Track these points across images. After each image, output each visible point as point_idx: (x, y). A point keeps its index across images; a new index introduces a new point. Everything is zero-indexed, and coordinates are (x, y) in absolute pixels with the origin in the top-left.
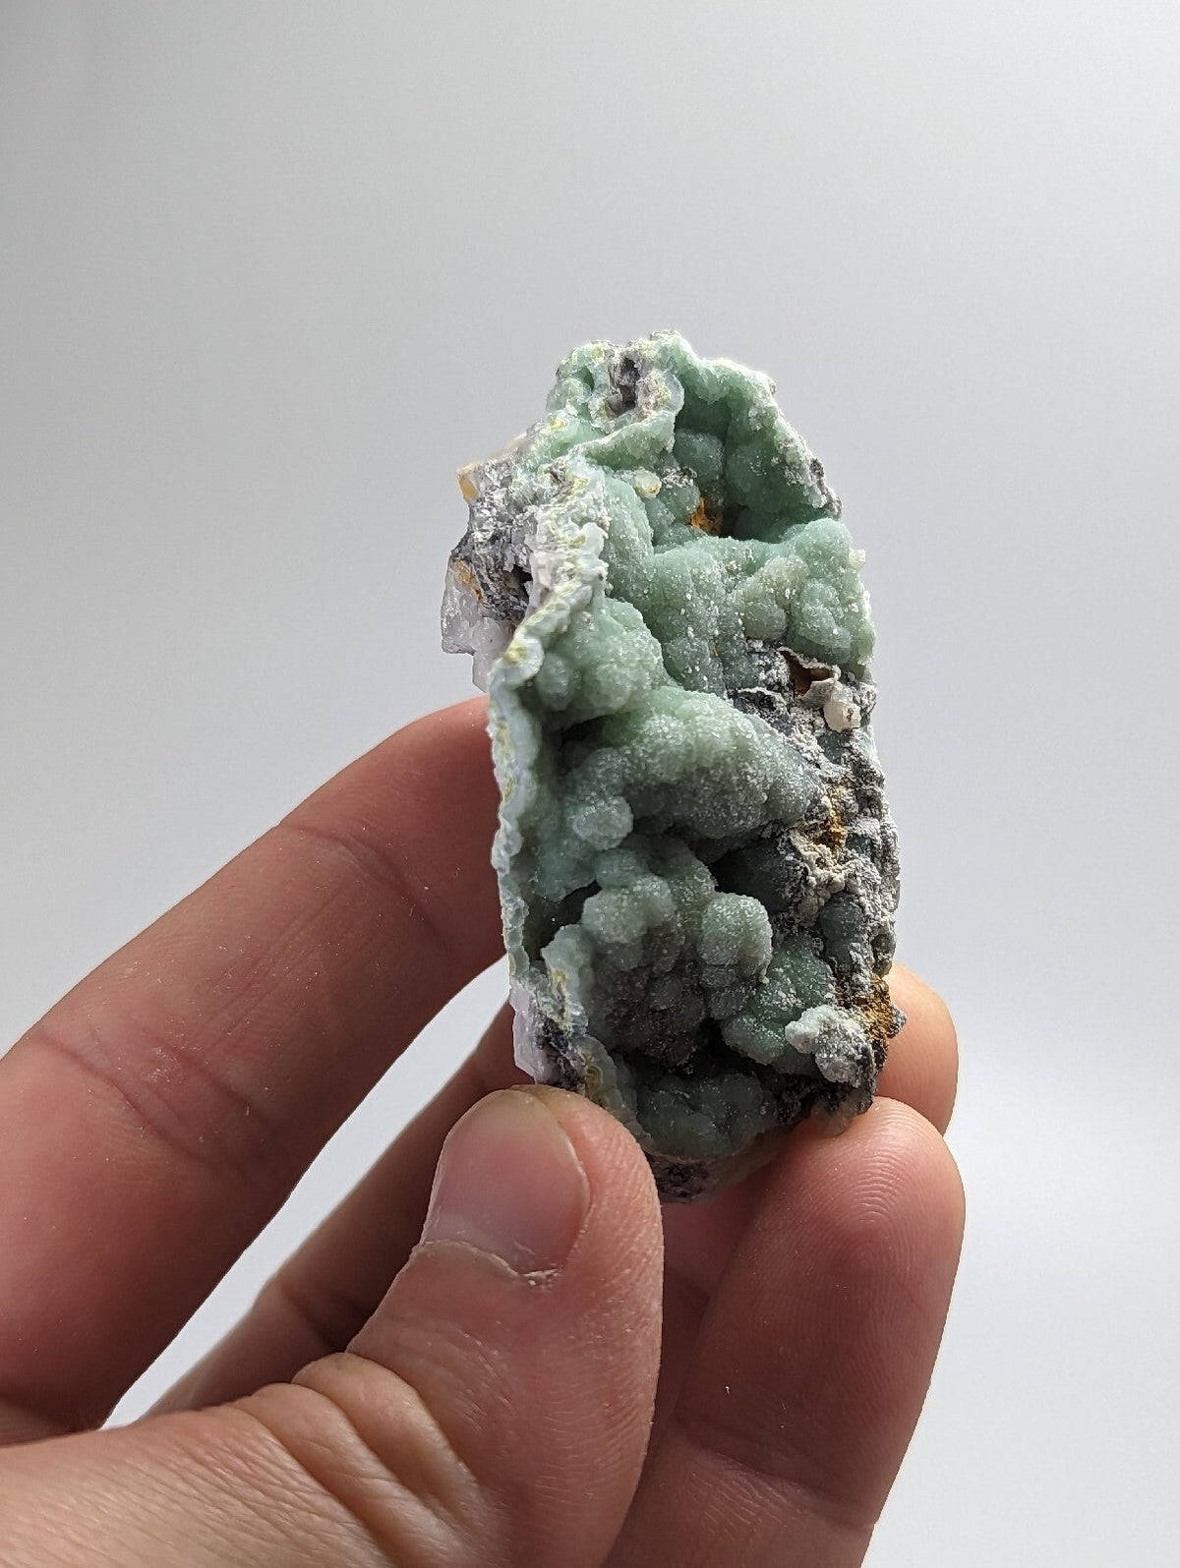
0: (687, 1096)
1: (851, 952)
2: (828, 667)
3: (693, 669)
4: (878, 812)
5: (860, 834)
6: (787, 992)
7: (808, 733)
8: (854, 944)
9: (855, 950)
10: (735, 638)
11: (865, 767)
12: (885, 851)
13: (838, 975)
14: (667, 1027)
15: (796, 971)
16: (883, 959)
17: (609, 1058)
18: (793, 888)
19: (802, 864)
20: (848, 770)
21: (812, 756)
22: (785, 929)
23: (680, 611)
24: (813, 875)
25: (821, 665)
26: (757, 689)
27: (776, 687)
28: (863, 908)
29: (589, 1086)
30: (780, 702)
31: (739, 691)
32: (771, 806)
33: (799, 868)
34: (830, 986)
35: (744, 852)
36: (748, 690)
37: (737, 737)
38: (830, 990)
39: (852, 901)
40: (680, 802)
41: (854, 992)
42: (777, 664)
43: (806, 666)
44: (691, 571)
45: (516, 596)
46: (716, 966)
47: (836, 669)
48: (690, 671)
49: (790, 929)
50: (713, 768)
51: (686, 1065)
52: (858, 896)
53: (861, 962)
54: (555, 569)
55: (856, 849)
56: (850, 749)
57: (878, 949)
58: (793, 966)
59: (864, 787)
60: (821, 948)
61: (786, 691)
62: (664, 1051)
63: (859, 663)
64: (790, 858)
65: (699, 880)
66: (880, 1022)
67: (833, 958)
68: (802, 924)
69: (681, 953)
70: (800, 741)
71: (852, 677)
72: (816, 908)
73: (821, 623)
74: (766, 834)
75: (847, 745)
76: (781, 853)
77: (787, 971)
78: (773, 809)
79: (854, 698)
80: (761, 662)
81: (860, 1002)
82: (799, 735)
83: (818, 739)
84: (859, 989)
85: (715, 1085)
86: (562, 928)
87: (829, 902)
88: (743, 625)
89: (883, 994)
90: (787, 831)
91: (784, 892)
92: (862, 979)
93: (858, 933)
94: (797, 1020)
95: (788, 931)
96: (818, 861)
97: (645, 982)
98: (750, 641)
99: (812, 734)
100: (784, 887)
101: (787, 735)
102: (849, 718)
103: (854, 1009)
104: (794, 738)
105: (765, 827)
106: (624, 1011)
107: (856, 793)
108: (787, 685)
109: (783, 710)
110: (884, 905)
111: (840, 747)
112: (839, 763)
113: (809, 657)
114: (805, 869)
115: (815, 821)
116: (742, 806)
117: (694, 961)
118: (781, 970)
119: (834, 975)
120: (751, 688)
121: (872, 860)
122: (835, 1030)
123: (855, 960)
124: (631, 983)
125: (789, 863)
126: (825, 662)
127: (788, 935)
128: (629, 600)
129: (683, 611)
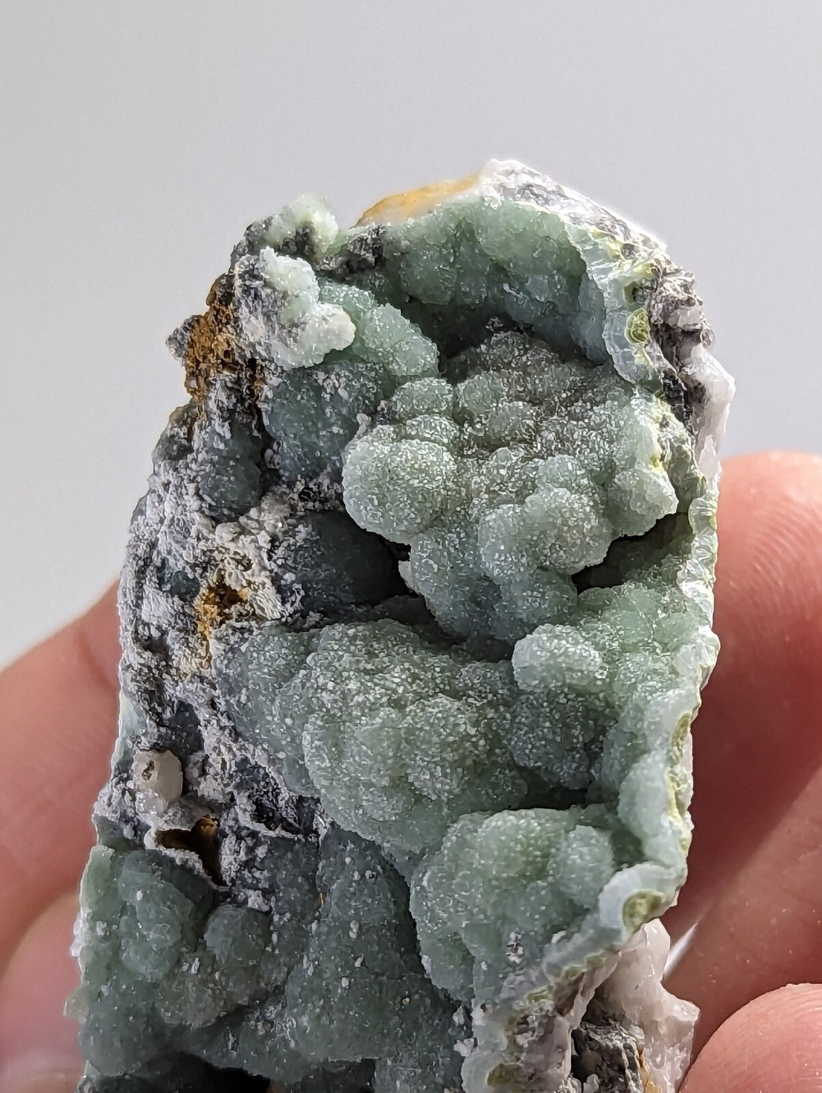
0: (506, 287)
1: (228, 436)
2: (162, 848)
3: (363, 876)
4: (140, 628)
5: (176, 599)
6: (335, 395)
7: (213, 757)
8: (222, 446)
9: (222, 438)
10: (288, 915)
11: (146, 690)
12: (143, 572)
13: (255, 411)
14: (517, 382)
15: (315, 424)
16: (180, 427)
17: (610, 350)
18: (294, 536)
19: (273, 566)
20: (172, 691)
21: (218, 721)
22: (315, 489)
23: (362, 964)
24: (260, 548)
25: (171, 853)
26: (272, 834)
27: (244, 833)
28: (197, 494)
29: (646, 318)
30: (245, 810)
31: (300, 836)
32: (302, 649)
33: (279, 562)
34: (270, 394)
35: (354, 601)
36: (288, 835)
37: (336, 745)
38: (272, 388)
39: (210, 505)
40: (438, 669)
41: (238, 381)
42: (234, 867)
43: (195, 856)
44: (331, 1022)
45: (591, 1039)
46: (434, 441)
47: (149, 841)
48: (368, 873)
49: (307, 487)
50: (382, 705)
51: (498, 330)
52: (200, 510)
53: (217, 422)
54: (542, 1039)
55: (187, 579)
56: (160, 724)
57: (184, 442)
58: (317, 432)
59: (153, 663)
60: (269, 452)
61: (230, 827)
62: (525, 353)
63: (111, 851)
64: (289, 577)
65: (431, 562)
66: (212, 331)
67: (256, 433)
68: (287, 491)
69: (480, 466)
70: (230, 749)
71: (127, 832)
72: (264, 505)
73: (158, 912)
74: (314, 617)
75: (163, 730)
76: (299, 586)
77: (327, 425)
78: (301, 643)
79: (134, 799)
80: (257, 874)
81: (233, 366)
82: (227, 757)
83: (201, 748)
84: (229, 385)
85: (465, 293)
86: (641, 534)
87: (244, 511)
88: (271, 933)
89: (196, 374)
90: (283, 616)
91: (308, 534)
92: (223, 397)
93: (211, 462)
94: (333, 351)
95: (311, 485)
96: (248, 567)
97: (539, 439)
98: (266, 908)
99: (207, 757)
100: (305, 540)
101: (245, 760)
102: (151, 766)
103: (243, 357)
104: (238, 753)
105: (315, 627)
106: (577, 407)
107: (167, 658)
108: (226, 836)
109: (242, 800)
110: (161, 500)
111: (173, 729)
112: (181, 703)
113: (185, 868)
114: (270, 558)
115: (238, 625)
116: (348, 651)
117: (463, 456)
118: (335, 429)
119: (259, 411)
120: (283, 838)
121: (164, 561)
122: (283, 327)
123: (227, 424)
124: (560, 438)
125: (293, 569)
126: (165, 856)
127: (311, 479)
128: (433, 992)
129: (358, 964)
